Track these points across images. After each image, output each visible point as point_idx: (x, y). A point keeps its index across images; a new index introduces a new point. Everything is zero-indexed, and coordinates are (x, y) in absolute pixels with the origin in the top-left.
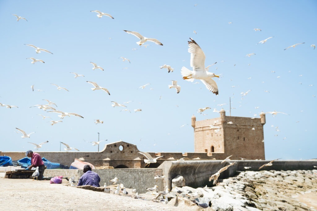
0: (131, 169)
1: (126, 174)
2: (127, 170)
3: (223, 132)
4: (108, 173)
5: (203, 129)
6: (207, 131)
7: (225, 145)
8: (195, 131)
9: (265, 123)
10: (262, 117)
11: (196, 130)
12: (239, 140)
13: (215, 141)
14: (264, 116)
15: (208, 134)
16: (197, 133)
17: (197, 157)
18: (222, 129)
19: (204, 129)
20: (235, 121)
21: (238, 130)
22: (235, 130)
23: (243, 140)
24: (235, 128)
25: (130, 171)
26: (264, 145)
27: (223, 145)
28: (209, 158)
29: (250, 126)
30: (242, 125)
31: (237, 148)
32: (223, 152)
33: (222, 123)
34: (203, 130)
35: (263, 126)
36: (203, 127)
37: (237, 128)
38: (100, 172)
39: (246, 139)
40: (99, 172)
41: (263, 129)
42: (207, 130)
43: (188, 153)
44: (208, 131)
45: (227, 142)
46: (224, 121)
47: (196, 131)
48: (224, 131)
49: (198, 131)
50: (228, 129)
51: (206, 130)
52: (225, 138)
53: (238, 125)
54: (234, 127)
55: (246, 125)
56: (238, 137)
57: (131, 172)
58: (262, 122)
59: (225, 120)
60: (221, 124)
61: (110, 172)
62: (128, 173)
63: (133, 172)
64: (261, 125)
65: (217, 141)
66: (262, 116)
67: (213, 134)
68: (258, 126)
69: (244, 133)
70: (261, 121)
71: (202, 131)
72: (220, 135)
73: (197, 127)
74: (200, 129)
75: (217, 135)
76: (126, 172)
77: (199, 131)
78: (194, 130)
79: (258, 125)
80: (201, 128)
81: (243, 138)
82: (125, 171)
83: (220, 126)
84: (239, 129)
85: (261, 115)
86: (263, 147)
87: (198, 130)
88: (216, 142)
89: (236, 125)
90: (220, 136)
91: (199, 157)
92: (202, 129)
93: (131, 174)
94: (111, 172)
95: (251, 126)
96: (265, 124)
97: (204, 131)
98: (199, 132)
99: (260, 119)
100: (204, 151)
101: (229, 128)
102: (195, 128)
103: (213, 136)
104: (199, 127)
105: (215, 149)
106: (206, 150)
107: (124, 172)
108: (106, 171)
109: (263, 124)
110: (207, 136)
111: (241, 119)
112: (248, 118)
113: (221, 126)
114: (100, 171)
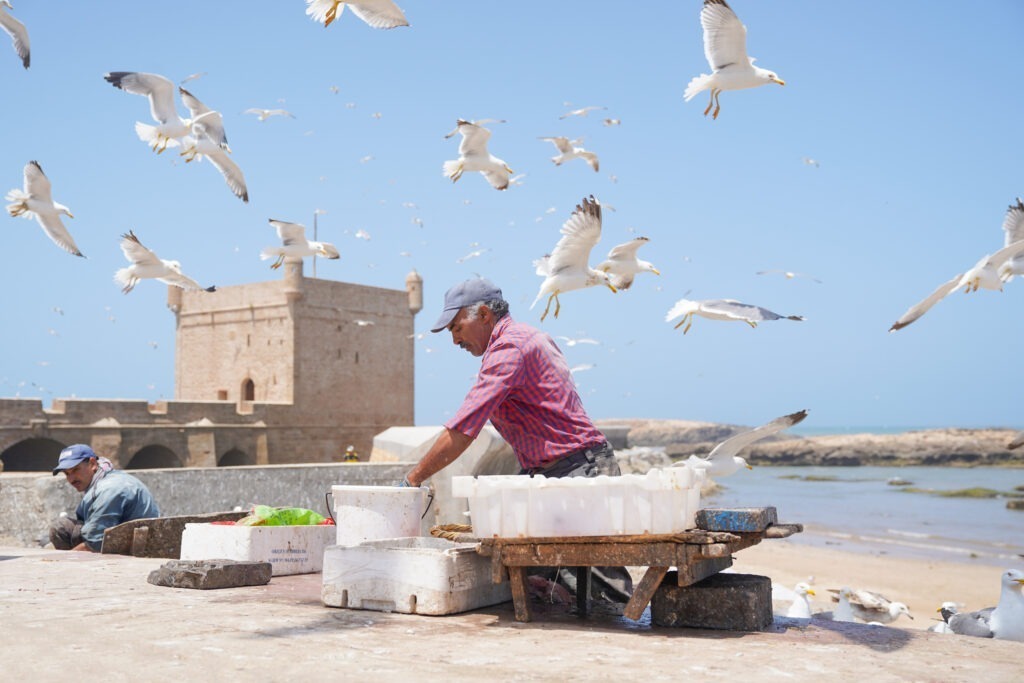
0: (309, 468)
1: (290, 495)
2: (293, 473)
3: (292, 332)
4: (208, 490)
5: (214, 319)
6: (228, 326)
7: (297, 377)
8: (182, 324)
9: (421, 308)
10: (413, 289)
11: (187, 321)
12: (340, 361)
13: (259, 363)
14: (419, 283)
15: (232, 337)
16: (189, 331)
17: (202, 418)
18: (289, 323)
19: (217, 318)
20: (333, 297)
21: (340, 328)
22: (330, 326)
23: (354, 360)
24: (330, 321)
25: (303, 475)
26: (413, 379)
27: (291, 376)
28: (243, 420)
29: (376, 314)
30: (352, 312)
31: (334, 386)
32: (289, 401)
33: (289, 300)
34: (213, 324)
35: (413, 318)
36: (213, 314)
37: (336, 320)
38: (168, 486)
39: (361, 358)
40: (162, 487)
41: (413, 325)
42: (230, 322)
43: (170, 405)
44: (233, 328)
45: (303, 366)
46: (298, 293)
47: (185, 327)
48: (297, 328)
49: (193, 326)
50: (309, 322)
51: (225, 323)
52: (296, 352)
53: (340, 309)
54: (328, 317)
55: (365, 310)
56: (339, 352)
57: (308, 482)
58: (413, 304)
59: (302, 291)
60: (285, 302)
61: (215, 484)
62: (298, 489)
63: (319, 483)
64: (409, 314)
65: (269, 361)
66: (413, 285)
67: (251, 339)
68: (402, 317)
69: (357, 338)
70: (408, 302)
71: (208, 325)
72: (281, 342)
73: (188, 309)
74: (200, 319)
75: (269, 343)
76: (288, 482)
77: (198, 325)
78: (178, 321)
79: (400, 314)
80: (204, 314)
81: (354, 354)
82: (281, 479)
83: (282, 309)
84: (343, 324)
85: (410, 282)
86: (411, 386)
87: (195, 323)
88: (264, 365)
89: (334, 310)
90: (279, 346)
91: (208, 418)
92: (208, 319)
93: (310, 495)
94: (222, 486)
95: (381, 314)
96: (421, 312)
97: (217, 327)
98: (197, 330)
99: (407, 294)
100: (216, 395)
101: (312, 318)
102: (182, 313)
103: (252, 343)
104: (199, 311)
105: (257, 391)
106: (224, 394)
107: (281, 485)
108: (199, 484)
109: (414, 312)
110: (230, 343)
111: (351, 291)
112: (372, 288)
113: (286, 312)
114: (166, 482)
